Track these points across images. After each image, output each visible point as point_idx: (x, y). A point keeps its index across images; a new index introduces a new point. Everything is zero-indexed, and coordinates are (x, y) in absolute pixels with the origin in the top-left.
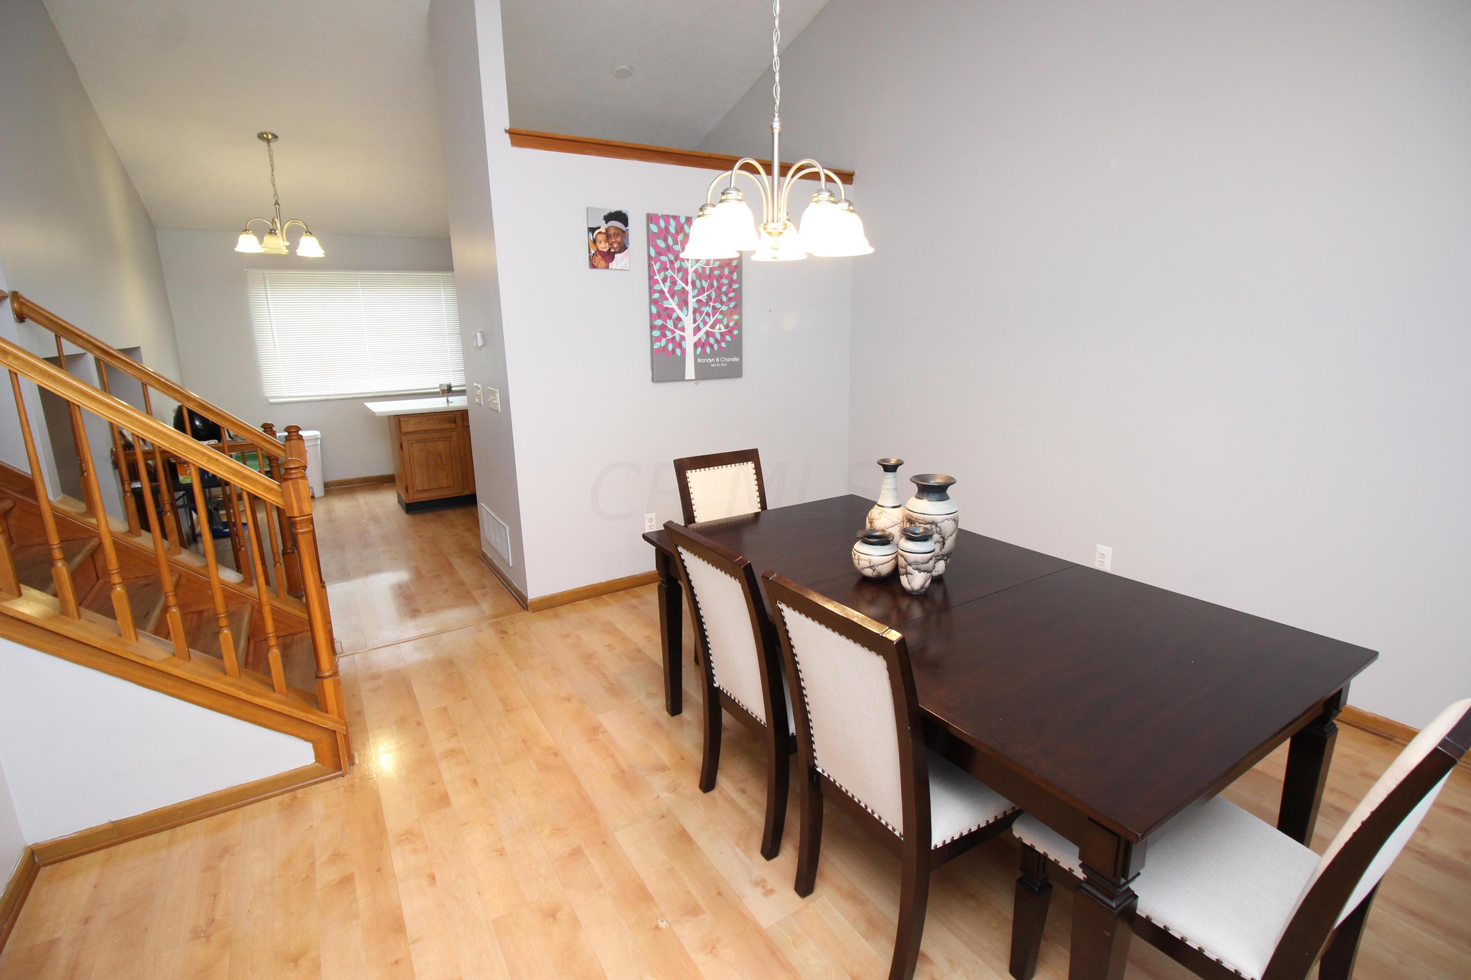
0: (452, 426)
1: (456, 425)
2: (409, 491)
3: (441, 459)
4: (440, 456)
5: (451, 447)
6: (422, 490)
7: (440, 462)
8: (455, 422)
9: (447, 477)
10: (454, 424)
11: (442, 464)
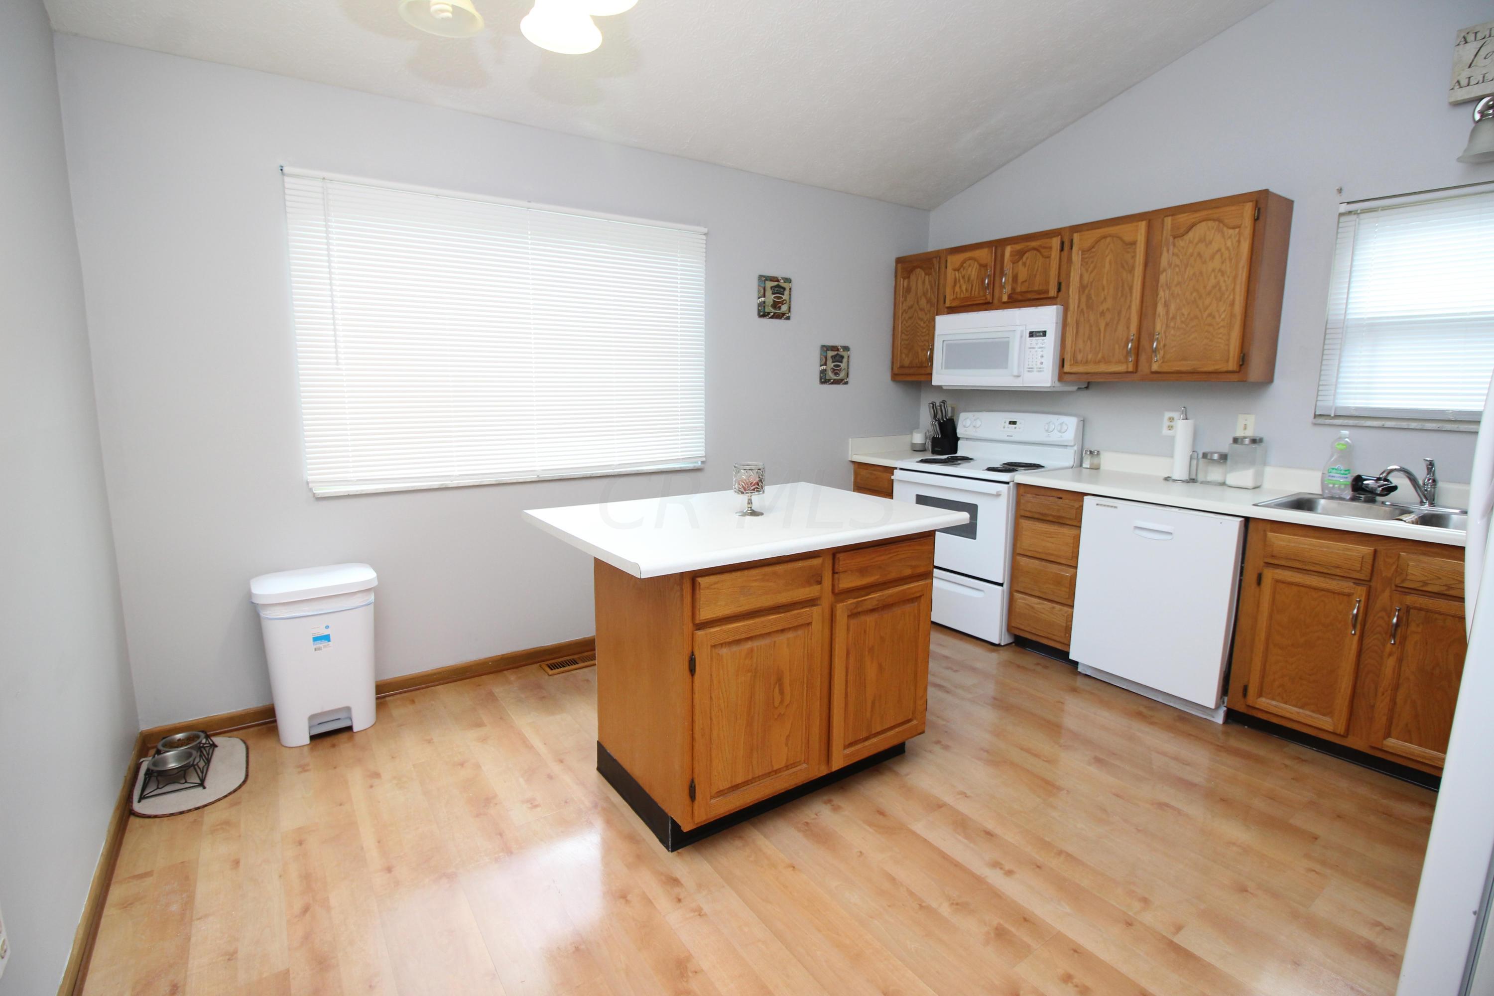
1: (821, 590)
4: (779, 679)
5: (804, 657)
6: (731, 787)
7: (777, 699)
8: (820, 582)
9: (787, 737)
10: (818, 587)
11: (782, 702)
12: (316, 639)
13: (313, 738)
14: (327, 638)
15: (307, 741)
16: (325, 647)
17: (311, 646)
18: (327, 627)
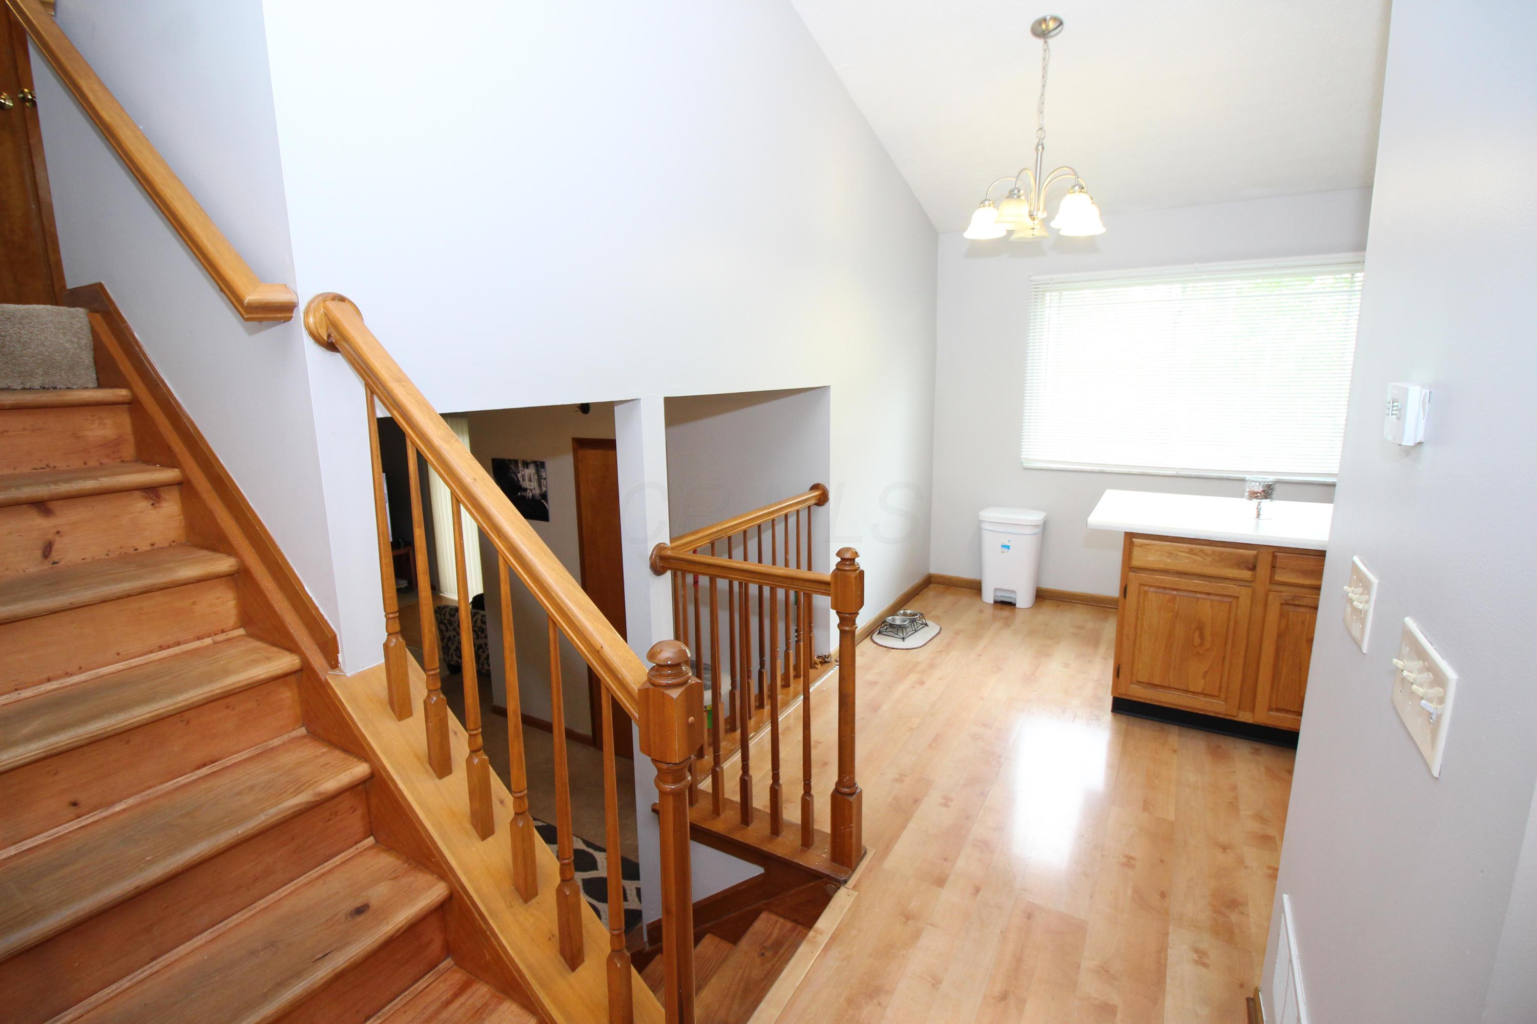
0: (1246, 574)
1: (1255, 577)
2: (1121, 676)
3: (1202, 637)
4: (1201, 628)
5: (1229, 619)
6: (1148, 684)
7: (1197, 641)
8: (1253, 568)
9: (1205, 673)
10: (1250, 573)
11: (1201, 644)
12: (1003, 546)
13: (996, 602)
14: (1008, 547)
15: (992, 603)
16: (1007, 552)
17: (1000, 550)
18: (1009, 541)
